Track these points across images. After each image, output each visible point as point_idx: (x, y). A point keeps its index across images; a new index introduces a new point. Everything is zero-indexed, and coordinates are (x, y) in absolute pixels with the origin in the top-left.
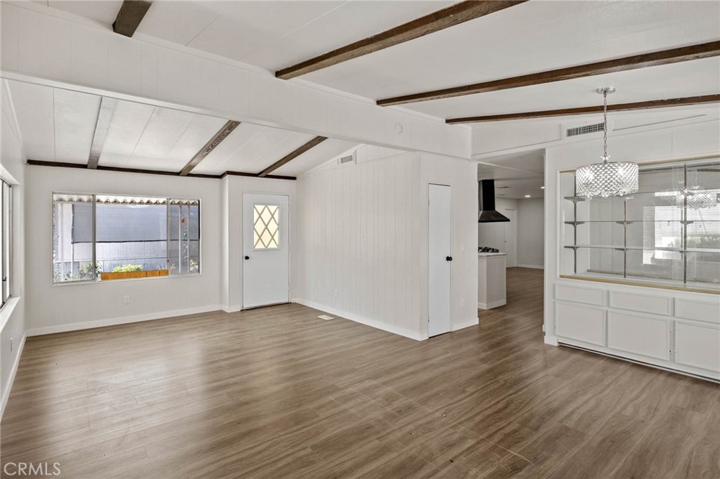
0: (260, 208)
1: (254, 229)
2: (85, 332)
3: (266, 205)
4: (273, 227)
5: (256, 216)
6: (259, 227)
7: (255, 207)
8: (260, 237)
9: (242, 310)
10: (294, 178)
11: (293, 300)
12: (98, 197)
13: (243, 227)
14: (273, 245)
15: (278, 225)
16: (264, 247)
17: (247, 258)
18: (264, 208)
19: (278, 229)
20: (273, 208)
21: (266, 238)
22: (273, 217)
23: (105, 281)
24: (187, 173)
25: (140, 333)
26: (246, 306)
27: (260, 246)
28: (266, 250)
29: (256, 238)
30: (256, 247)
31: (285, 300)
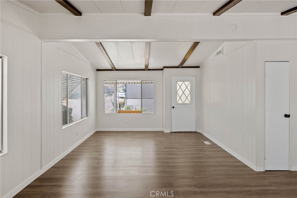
0: (180, 83)
1: (177, 93)
2: (111, 132)
3: (183, 81)
4: (187, 92)
5: (178, 87)
6: (180, 92)
7: (177, 83)
8: (180, 97)
9: (171, 132)
10: (198, 67)
11: (198, 131)
12: (118, 81)
13: (172, 93)
14: (187, 102)
15: (190, 91)
16: (182, 103)
17: (173, 107)
18: (183, 83)
19: (190, 93)
20: (187, 83)
21: (184, 98)
22: (187, 87)
23: (119, 114)
24: (147, 69)
25: (126, 136)
26: (173, 131)
27: (180, 102)
28: (184, 104)
29: (178, 98)
30: (178, 103)
31: (194, 130)
